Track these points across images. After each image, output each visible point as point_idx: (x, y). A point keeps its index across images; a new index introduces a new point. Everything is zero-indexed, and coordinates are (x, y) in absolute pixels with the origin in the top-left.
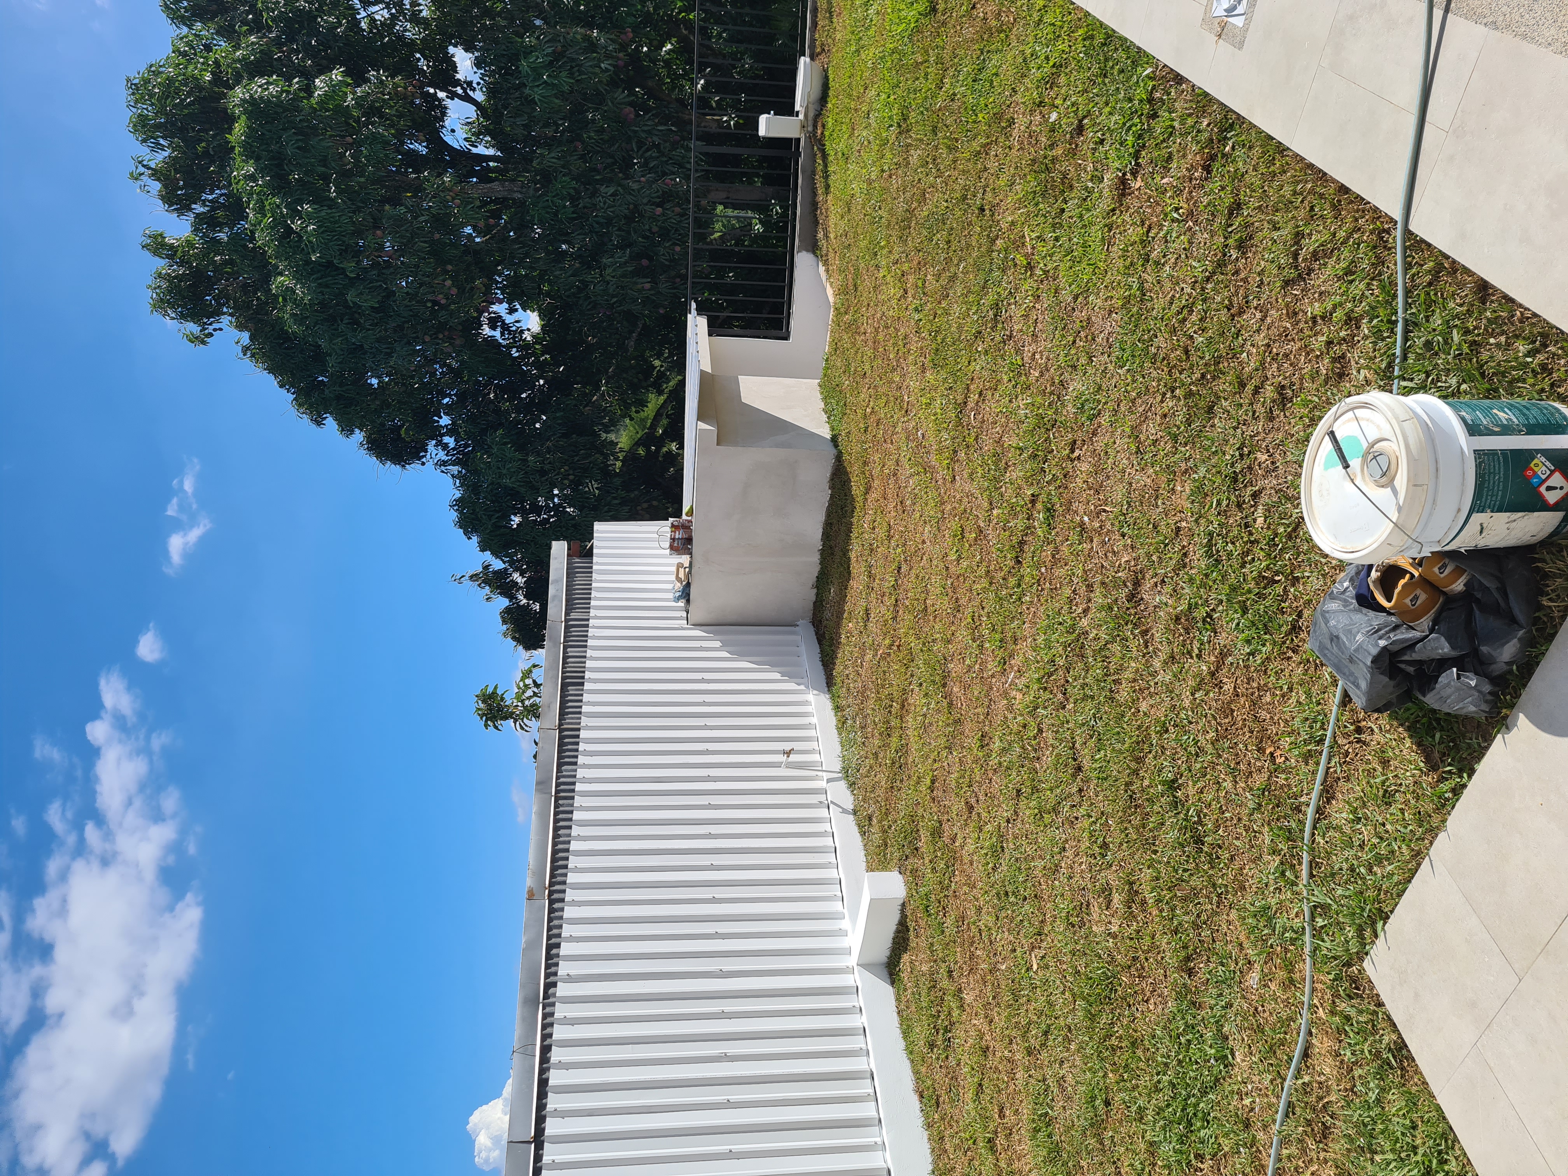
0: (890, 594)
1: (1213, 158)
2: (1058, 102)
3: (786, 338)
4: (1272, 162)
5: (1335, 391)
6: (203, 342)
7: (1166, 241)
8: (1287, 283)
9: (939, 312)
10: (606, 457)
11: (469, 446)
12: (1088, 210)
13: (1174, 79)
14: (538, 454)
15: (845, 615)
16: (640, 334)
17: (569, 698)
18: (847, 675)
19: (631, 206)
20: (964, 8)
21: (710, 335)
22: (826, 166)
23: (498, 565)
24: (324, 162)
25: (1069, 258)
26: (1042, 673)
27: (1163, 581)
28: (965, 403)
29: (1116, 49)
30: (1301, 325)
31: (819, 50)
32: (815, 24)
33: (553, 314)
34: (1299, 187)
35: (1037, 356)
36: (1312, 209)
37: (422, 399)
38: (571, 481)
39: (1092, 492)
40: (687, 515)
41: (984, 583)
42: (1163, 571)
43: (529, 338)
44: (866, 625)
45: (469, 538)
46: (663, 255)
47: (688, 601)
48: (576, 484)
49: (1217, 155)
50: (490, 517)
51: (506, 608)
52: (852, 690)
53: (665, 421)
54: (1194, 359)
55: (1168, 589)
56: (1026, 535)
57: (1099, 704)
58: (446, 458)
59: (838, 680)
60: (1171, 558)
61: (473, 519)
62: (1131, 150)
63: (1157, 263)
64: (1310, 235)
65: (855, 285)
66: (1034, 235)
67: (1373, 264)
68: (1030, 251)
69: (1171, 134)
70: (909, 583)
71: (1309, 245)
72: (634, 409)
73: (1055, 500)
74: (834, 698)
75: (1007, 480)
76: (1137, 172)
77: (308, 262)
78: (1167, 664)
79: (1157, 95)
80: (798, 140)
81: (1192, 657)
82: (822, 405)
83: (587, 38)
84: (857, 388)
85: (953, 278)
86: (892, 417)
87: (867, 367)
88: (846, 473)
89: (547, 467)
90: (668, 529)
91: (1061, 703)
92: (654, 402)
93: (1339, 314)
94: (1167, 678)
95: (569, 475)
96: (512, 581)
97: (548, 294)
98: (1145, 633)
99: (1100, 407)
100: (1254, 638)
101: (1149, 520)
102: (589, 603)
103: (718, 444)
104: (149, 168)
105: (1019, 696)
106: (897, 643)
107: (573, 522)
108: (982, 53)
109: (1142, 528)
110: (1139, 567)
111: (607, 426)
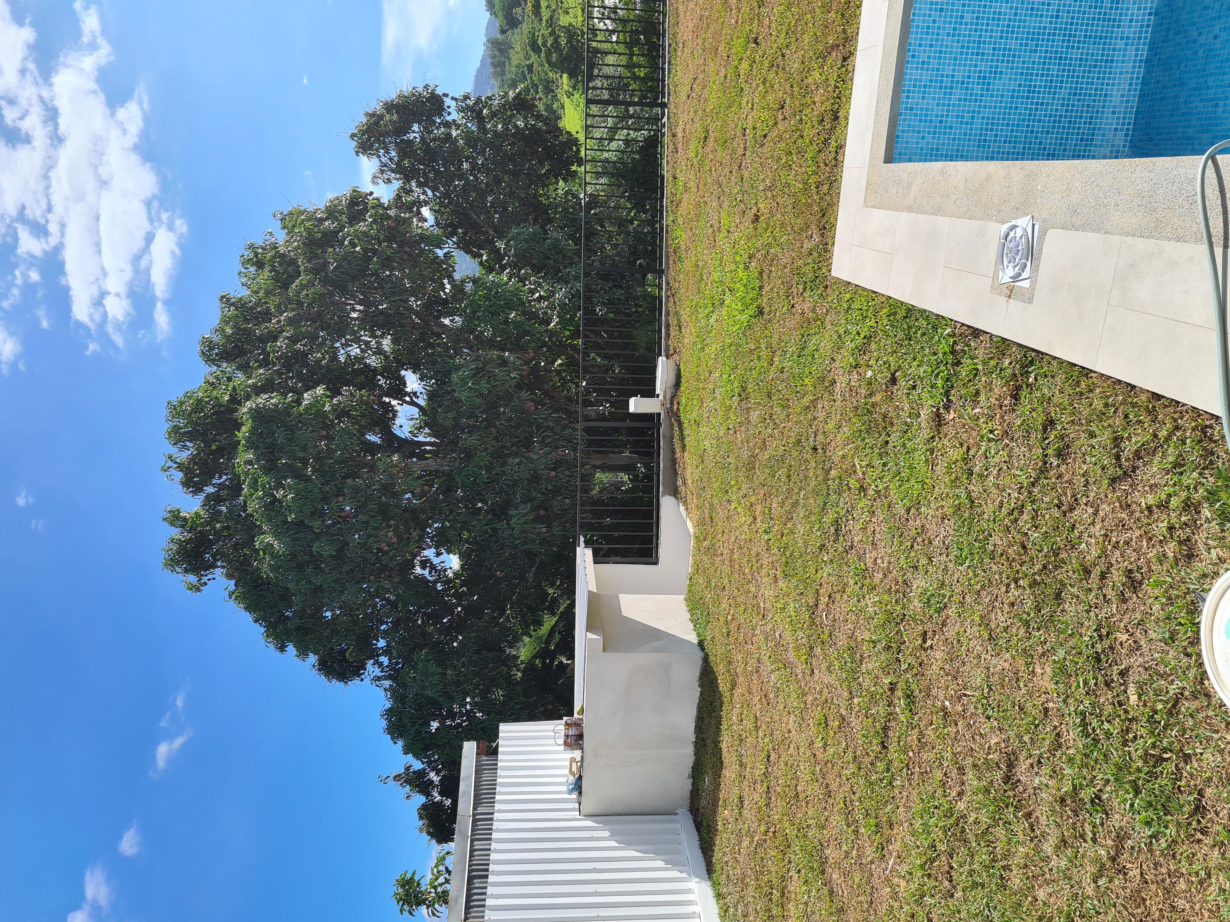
0: (762, 781)
1: (1018, 388)
2: (872, 362)
3: (656, 563)
4: (1078, 383)
5: (1188, 571)
6: (198, 590)
7: (986, 457)
8: (1113, 480)
9: (786, 532)
10: (510, 668)
11: (399, 663)
12: (910, 440)
13: (971, 334)
14: (455, 668)
15: (721, 803)
16: (537, 568)
17: (475, 891)
18: (726, 862)
19: (532, 472)
20: (785, 308)
21: (595, 562)
22: (681, 431)
23: (418, 765)
24: (304, 449)
25: (897, 478)
26: (924, 859)
27: (1039, 762)
28: (816, 605)
29: (917, 319)
30: (1137, 514)
31: (672, 352)
32: (668, 335)
33: (470, 556)
34: (1111, 399)
35: (879, 561)
36: (1126, 416)
37: (365, 627)
38: (481, 690)
39: (950, 678)
40: (578, 713)
41: (852, 768)
42: (1038, 752)
43: (451, 575)
44: (740, 813)
45: (395, 743)
46: (556, 506)
47: (580, 793)
48: (485, 693)
49: (1022, 386)
50: (414, 724)
51: (423, 805)
52: (732, 877)
53: (557, 637)
54: (1033, 553)
55: (1046, 770)
56: (889, 720)
57: (990, 892)
58: (380, 674)
59: (718, 867)
60: (1044, 739)
61: (399, 726)
62: (941, 391)
63: (981, 476)
64: (1129, 438)
65: (711, 518)
66: (863, 464)
67: (1201, 456)
68: (861, 476)
69: (976, 375)
70: (778, 770)
71: (1129, 448)
72: (532, 627)
73: (914, 687)
74: (715, 885)
75: (864, 671)
76: (949, 407)
77: (286, 522)
78: (1059, 848)
79: (958, 348)
80: (659, 414)
81: (1085, 841)
82: (688, 616)
83: (501, 358)
84: (718, 600)
85: (795, 504)
86: (751, 621)
87: (726, 581)
88: (713, 672)
89: (461, 679)
90: (562, 727)
91: (949, 891)
92: (549, 622)
93: (1174, 502)
94: (1063, 863)
95: (479, 685)
96: (429, 779)
97: (467, 541)
98: (1028, 815)
99: (946, 600)
100: (1153, 819)
101: (1014, 702)
102: (494, 798)
103: (604, 651)
104: (176, 463)
105: (903, 883)
106: (772, 830)
107: (482, 725)
108: (803, 337)
109: (1007, 710)
110: (1010, 749)
111: (511, 643)
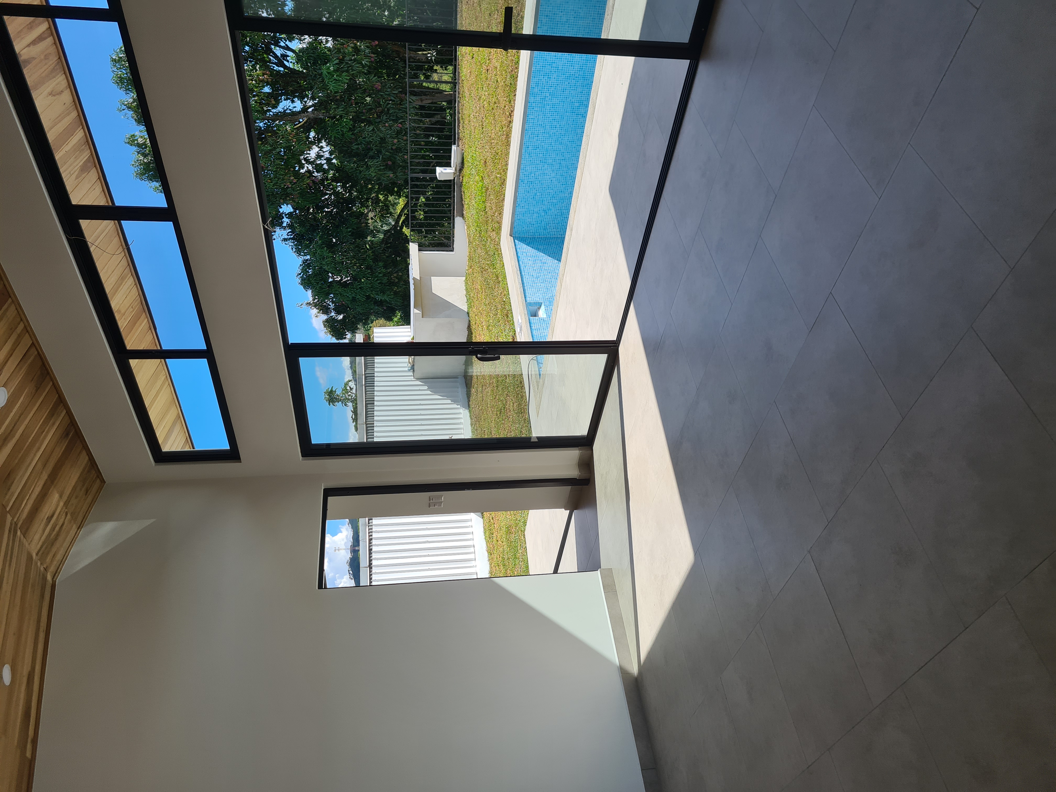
3: (452, 251)
18: (475, 402)
45: (306, 290)
46: (399, 160)
47: (414, 371)
50: (318, 283)
51: (326, 319)
59: (472, 404)
74: (470, 412)
80: (453, 180)
82: (465, 293)
89: (345, 259)
95: (356, 263)
103: (422, 317)
104: (127, 105)
